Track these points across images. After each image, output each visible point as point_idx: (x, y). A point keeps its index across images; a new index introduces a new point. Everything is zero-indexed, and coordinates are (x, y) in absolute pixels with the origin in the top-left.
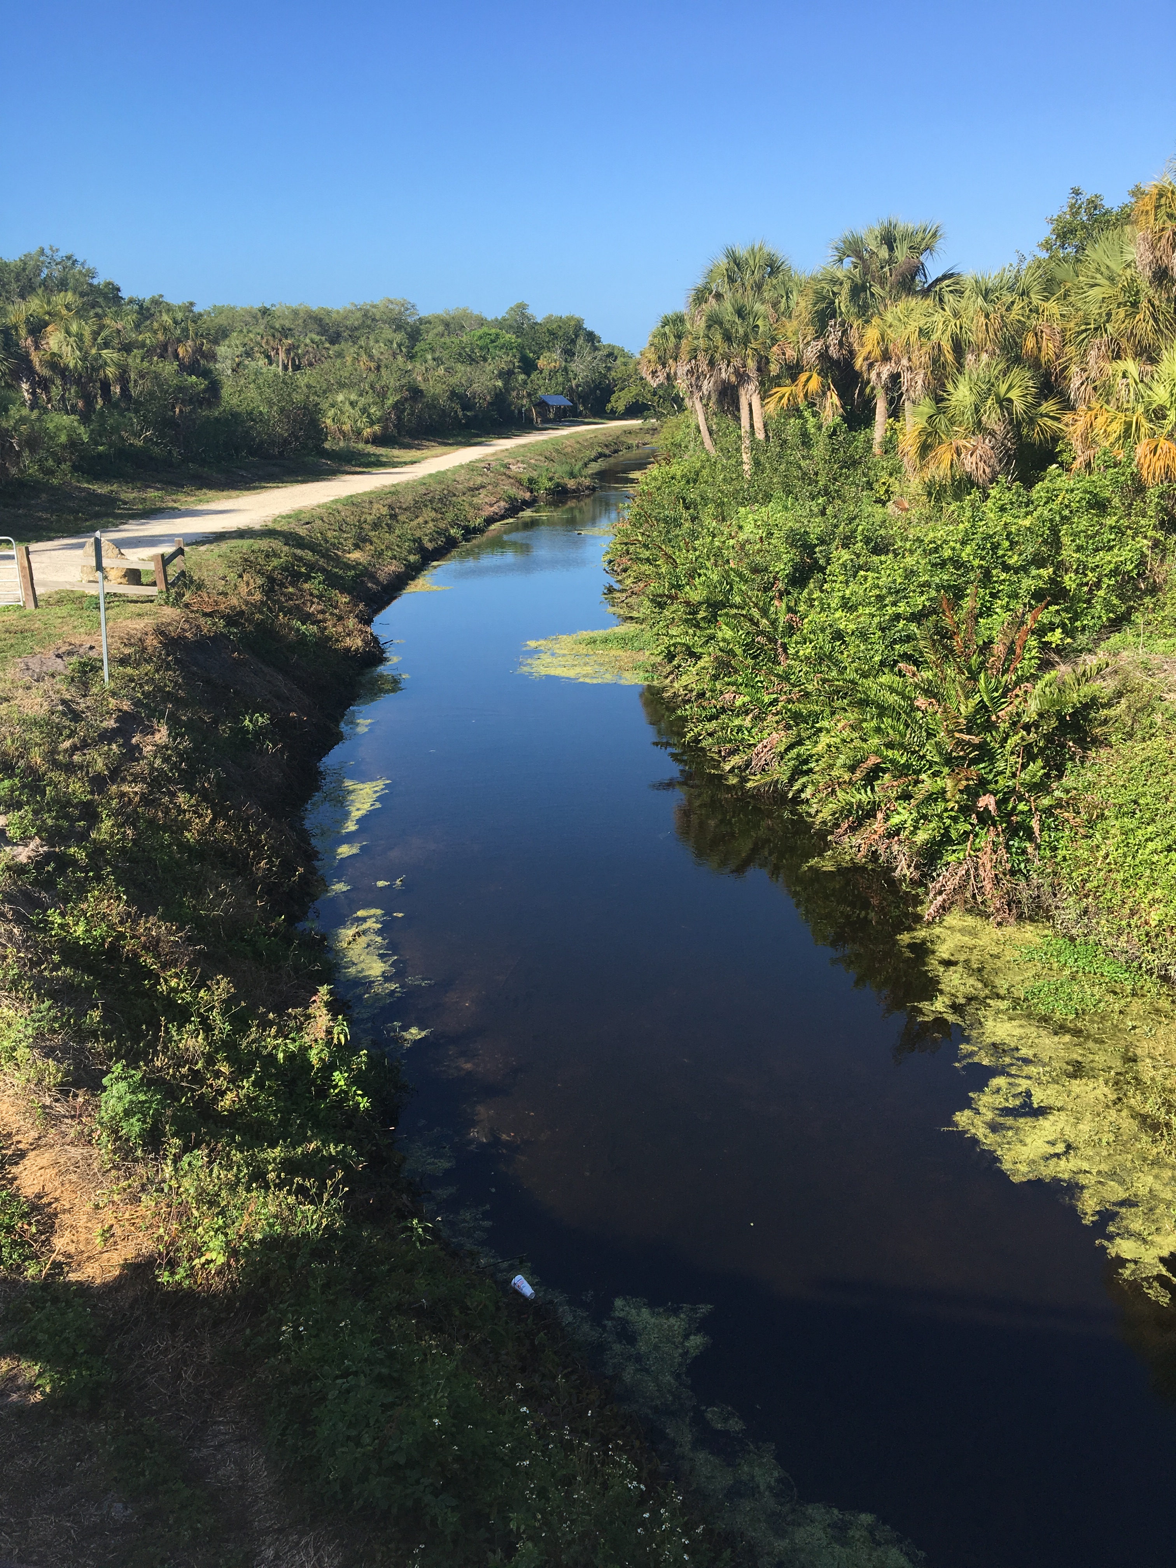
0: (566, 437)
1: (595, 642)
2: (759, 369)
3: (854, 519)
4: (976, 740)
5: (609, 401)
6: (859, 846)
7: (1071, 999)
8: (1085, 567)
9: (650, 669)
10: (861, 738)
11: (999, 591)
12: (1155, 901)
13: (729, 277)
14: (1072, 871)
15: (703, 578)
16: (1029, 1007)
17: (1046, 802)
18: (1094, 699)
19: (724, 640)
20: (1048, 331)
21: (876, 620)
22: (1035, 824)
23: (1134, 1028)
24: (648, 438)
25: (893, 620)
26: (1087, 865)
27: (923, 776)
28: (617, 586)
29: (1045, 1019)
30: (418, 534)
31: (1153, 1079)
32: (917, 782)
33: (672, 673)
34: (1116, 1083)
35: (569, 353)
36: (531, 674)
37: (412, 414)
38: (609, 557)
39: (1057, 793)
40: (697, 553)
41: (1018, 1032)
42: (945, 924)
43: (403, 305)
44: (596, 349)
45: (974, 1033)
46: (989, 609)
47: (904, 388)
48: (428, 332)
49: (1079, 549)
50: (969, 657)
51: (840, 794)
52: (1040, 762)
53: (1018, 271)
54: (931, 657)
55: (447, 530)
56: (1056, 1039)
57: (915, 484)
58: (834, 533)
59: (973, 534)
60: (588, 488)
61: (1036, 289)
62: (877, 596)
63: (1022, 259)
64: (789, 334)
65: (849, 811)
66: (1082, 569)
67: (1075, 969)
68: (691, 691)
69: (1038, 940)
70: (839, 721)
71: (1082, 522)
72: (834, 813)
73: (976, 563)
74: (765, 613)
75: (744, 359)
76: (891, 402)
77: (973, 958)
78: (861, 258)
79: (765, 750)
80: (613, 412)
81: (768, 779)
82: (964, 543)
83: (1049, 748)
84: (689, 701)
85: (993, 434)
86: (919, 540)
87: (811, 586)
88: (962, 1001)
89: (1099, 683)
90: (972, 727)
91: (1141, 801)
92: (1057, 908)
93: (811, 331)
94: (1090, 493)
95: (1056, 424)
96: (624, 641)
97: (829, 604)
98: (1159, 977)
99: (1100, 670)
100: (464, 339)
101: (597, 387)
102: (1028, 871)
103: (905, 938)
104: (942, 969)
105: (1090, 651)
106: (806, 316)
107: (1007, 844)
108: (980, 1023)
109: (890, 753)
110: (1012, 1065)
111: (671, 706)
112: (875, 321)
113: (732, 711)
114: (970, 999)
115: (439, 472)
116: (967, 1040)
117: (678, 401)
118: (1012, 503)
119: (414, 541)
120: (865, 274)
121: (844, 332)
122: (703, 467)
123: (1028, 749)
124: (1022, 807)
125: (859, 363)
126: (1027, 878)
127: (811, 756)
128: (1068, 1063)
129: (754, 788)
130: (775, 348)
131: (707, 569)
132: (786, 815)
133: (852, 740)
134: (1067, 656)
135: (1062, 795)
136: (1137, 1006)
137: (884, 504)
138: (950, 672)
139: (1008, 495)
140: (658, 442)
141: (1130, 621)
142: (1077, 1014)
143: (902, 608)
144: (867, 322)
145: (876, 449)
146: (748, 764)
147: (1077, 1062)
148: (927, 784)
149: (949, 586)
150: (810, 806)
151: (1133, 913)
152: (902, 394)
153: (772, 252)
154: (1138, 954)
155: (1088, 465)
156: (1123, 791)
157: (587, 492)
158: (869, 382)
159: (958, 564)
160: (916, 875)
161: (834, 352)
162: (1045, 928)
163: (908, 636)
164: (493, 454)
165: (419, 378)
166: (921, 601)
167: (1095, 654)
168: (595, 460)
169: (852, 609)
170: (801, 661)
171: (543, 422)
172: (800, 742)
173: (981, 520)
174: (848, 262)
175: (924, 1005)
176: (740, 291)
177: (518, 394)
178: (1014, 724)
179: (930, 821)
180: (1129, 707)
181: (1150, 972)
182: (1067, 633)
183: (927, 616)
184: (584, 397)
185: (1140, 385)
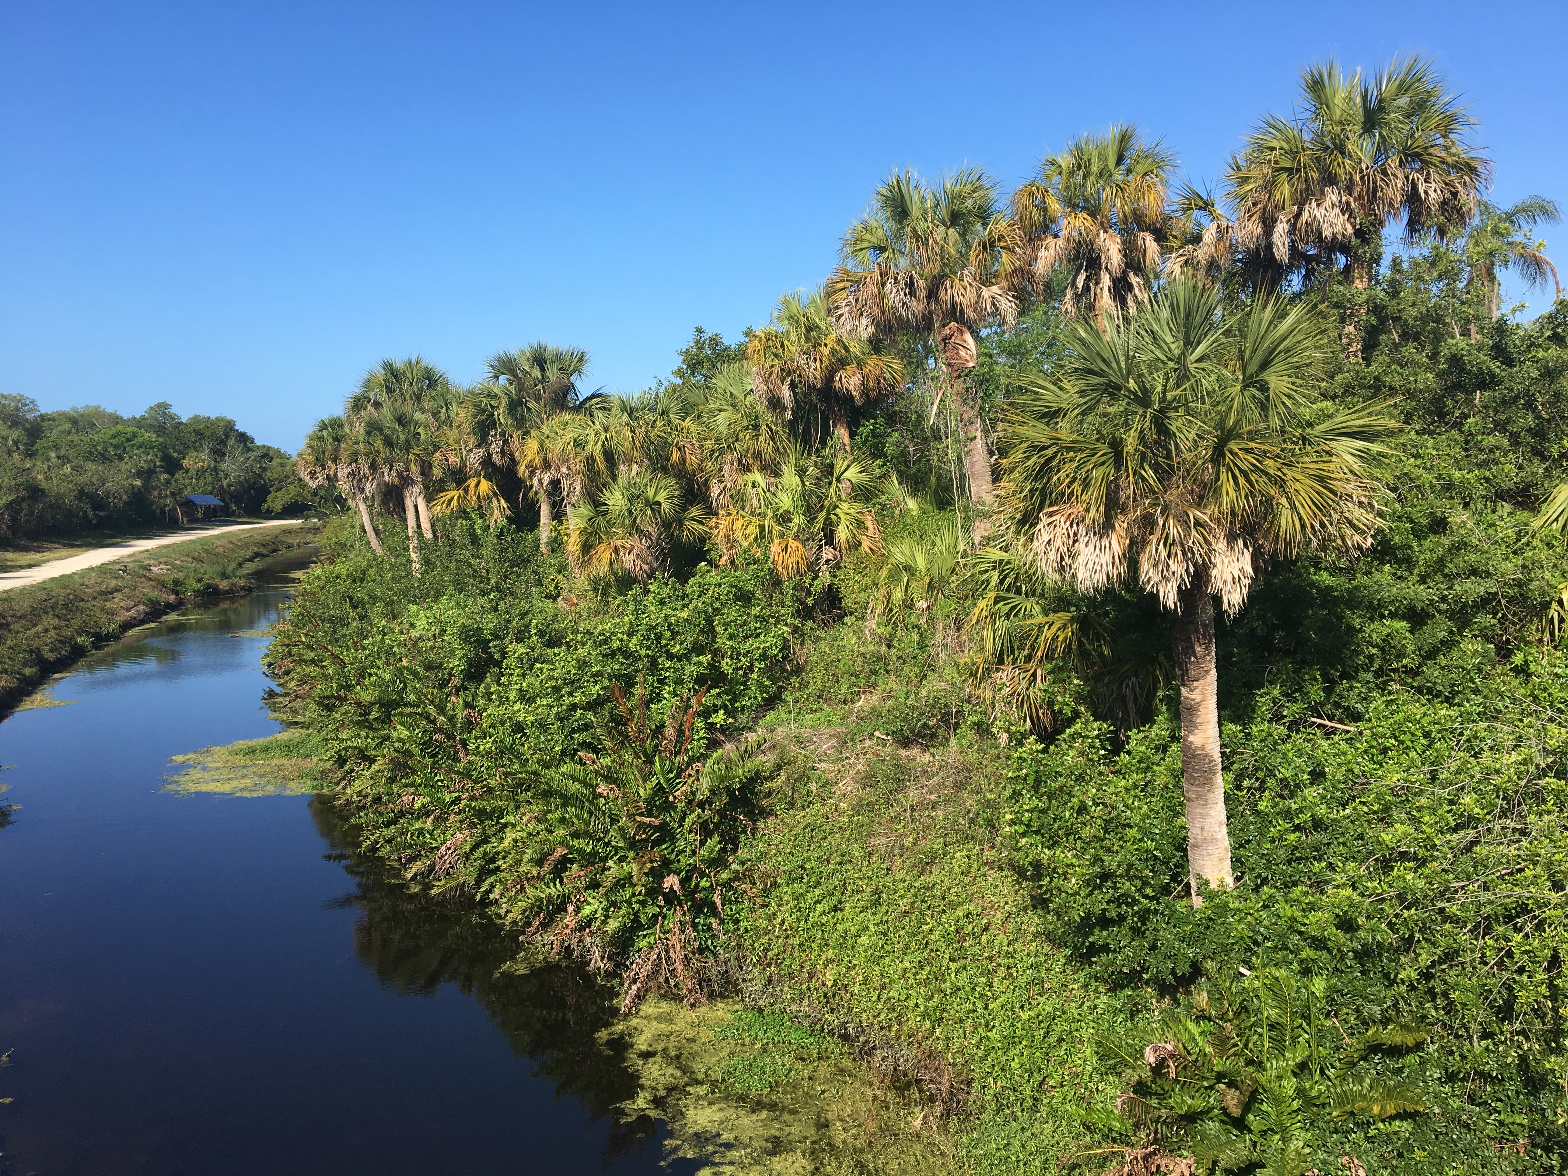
0: (217, 537)
1: (254, 751)
2: (423, 473)
3: (527, 613)
4: (657, 822)
5: (265, 501)
6: (552, 944)
7: (764, 1073)
8: (738, 654)
9: (319, 776)
10: (546, 829)
11: (666, 678)
12: (829, 961)
13: (387, 387)
14: (754, 942)
15: (373, 679)
16: (727, 1087)
17: (725, 876)
18: (757, 773)
19: (400, 740)
20: (688, 445)
21: (554, 710)
22: (717, 899)
23: (823, 1092)
24: (310, 537)
25: (571, 710)
26: (766, 934)
27: (610, 863)
28: (278, 690)
29: (742, 1098)
30: (36, 643)
31: (844, 1142)
32: (604, 869)
33: (343, 778)
34: (813, 1153)
35: (218, 453)
36: (177, 792)
37: (31, 513)
38: (268, 659)
39: (734, 866)
40: (367, 652)
41: (718, 1116)
42: (641, 1013)
43: (19, 401)
44: (249, 450)
45: (677, 1126)
46: (658, 694)
47: (565, 493)
48: (52, 430)
49: (731, 637)
50: (643, 741)
51: (529, 891)
52: (716, 838)
53: (657, 394)
54: (608, 744)
55: (72, 638)
56: (754, 1117)
57: (581, 581)
58: (508, 628)
59: (638, 626)
60: (243, 588)
61: (674, 409)
62: (553, 687)
63: (660, 383)
64: (451, 441)
65: (540, 907)
66: (736, 655)
67: (765, 1041)
68: (366, 796)
69: (730, 1016)
70: (524, 814)
71: (732, 613)
72: (525, 911)
73: (643, 652)
74: (441, 710)
75: (407, 462)
76: (553, 505)
77: (671, 1045)
78: (515, 376)
79: (449, 852)
80: (269, 511)
81: (453, 883)
82: (630, 634)
83: (723, 823)
84: (364, 808)
85: (649, 536)
86: (589, 633)
87: (488, 680)
88: (663, 1093)
89: (762, 758)
90: (651, 809)
91: (807, 866)
92: (744, 981)
93: (472, 441)
94: (736, 587)
95: (701, 527)
96: (288, 749)
97: (508, 698)
98: (840, 1036)
99: (759, 746)
100: (95, 437)
101: (251, 486)
102: (715, 947)
103: (603, 1035)
104: (641, 1063)
105: (750, 729)
106: (467, 427)
107: (693, 922)
108: (682, 1114)
109: (576, 842)
110: (715, 1153)
111: (346, 812)
112: (534, 432)
113: (412, 814)
114: (671, 1089)
115: (63, 576)
116: (671, 1135)
117: (340, 500)
118: (670, 597)
119: (31, 652)
120: (520, 390)
121: (506, 442)
122: (370, 566)
123: (704, 825)
124: (704, 883)
125: (522, 470)
126: (715, 955)
127: (498, 853)
128: (767, 1141)
129: (440, 894)
130: (437, 454)
131: (379, 668)
132: (475, 919)
133: (538, 833)
134: (731, 735)
135: (738, 868)
136: (824, 1069)
137: (555, 599)
138: (628, 757)
139: (666, 590)
140: (318, 541)
141: (781, 700)
142: (771, 1087)
143: (578, 698)
144: (527, 433)
145: (543, 549)
146: (431, 869)
147: (775, 1137)
148: (614, 869)
149: (621, 675)
150: (500, 907)
151: (811, 976)
152: (563, 499)
153: (430, 366)
154: (820, 1016)
155: (733, 562)
156: (791, 858)
157: (242, 593)
158: (532, 486)
159: (626, 653)
160: (610, 966)
161: (496, 459)
162: (735, 1003)
163: (585, 725)
164: (130, 556)
165: (40, 477)
166: (595, 690)
167: (755, 731)
168: (251, 560)
169: (530, 701)
170: (483, 756)
171: (190, 521)
172: (485, 841)
173: (643, 613)
174: (503, 379)
175: (627, 1105)
176: (400, 400)
177: (160, 494)
178: (690, 802)
179: (620, 908)
180: (788, 779)
181: (831, 1033)
182: (729, 713)
183: (602, 705)
184: (236, 497)
185: (768, 494)
